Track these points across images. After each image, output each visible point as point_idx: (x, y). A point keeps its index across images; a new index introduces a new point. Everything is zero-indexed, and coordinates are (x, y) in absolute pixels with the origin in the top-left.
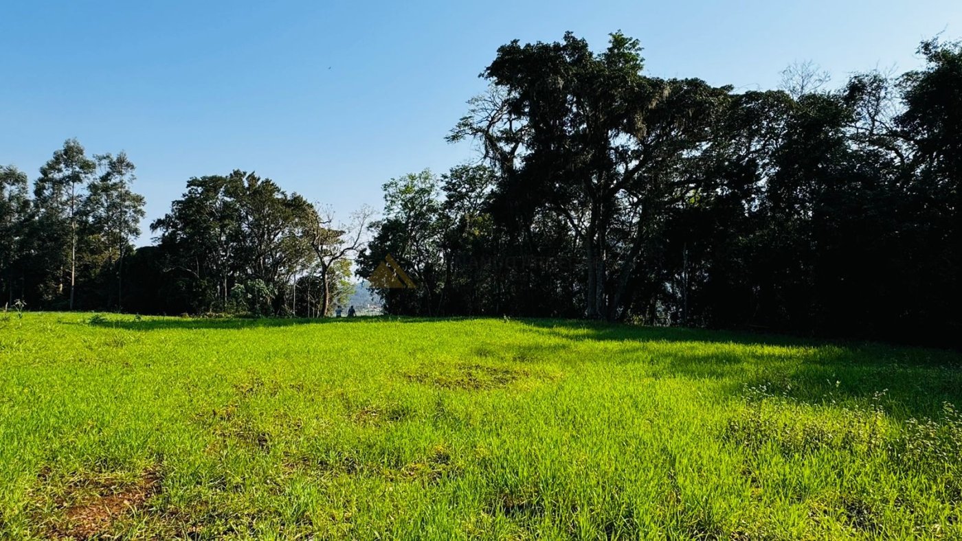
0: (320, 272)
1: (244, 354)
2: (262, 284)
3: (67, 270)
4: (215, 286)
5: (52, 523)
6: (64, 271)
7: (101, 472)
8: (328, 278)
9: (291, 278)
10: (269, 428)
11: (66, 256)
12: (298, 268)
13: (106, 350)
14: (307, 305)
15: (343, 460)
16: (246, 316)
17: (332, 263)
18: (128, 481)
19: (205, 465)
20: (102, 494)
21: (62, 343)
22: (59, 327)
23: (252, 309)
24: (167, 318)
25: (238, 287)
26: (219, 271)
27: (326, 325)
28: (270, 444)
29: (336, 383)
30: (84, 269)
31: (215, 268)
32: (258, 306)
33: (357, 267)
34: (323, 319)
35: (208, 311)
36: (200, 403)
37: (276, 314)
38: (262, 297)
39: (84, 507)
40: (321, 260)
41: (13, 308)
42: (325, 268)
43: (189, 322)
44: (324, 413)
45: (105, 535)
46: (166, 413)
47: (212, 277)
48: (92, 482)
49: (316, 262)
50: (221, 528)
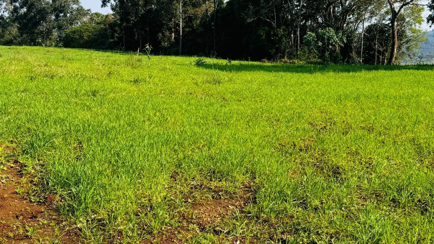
0: (390, 19)
1: (318, 96)
2: (331, 32)
3: (177, 22)
4: (289, 35)
5: (181, 213)
6: (175, 22)
7: (211, 180)
8: (398, 25)
9: (360, 26)
10: (342, 163)
11: (176, 10)
12: (367, 15)
13: (209, 87)
14: (374, 53)
15: (416, 201)
16: (316, 63)
17: (402, 9)
18: (231, 190)
19: (289, 186)
20: (213, 198)
21: (177, 80)
22: (174, 68)
23: (322, 57)
24: (251, 63)
25: (310, 35)
26: (293, 20)
27: (396, 72)
28: (344, 176)
29: (407, 128)
30: (189, 20)
31: (289, 17)
32: (327, 54)
33: (430, 13)
34: (390, 66)
35: (283, 57)
36: (282, 134)
37: (343, 62)
38: (332, 45)
39: (202, 205)
40: (391, 7)
41: (144, 52)
42: (395, 14)
43: (268, 67)
44: (395, 155)
45: (218, 228)
46: (256, 140)
47: (287, 27)
48: (206, 187)
49: (385, 9)
50: (305, 240)
